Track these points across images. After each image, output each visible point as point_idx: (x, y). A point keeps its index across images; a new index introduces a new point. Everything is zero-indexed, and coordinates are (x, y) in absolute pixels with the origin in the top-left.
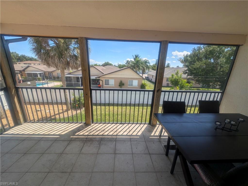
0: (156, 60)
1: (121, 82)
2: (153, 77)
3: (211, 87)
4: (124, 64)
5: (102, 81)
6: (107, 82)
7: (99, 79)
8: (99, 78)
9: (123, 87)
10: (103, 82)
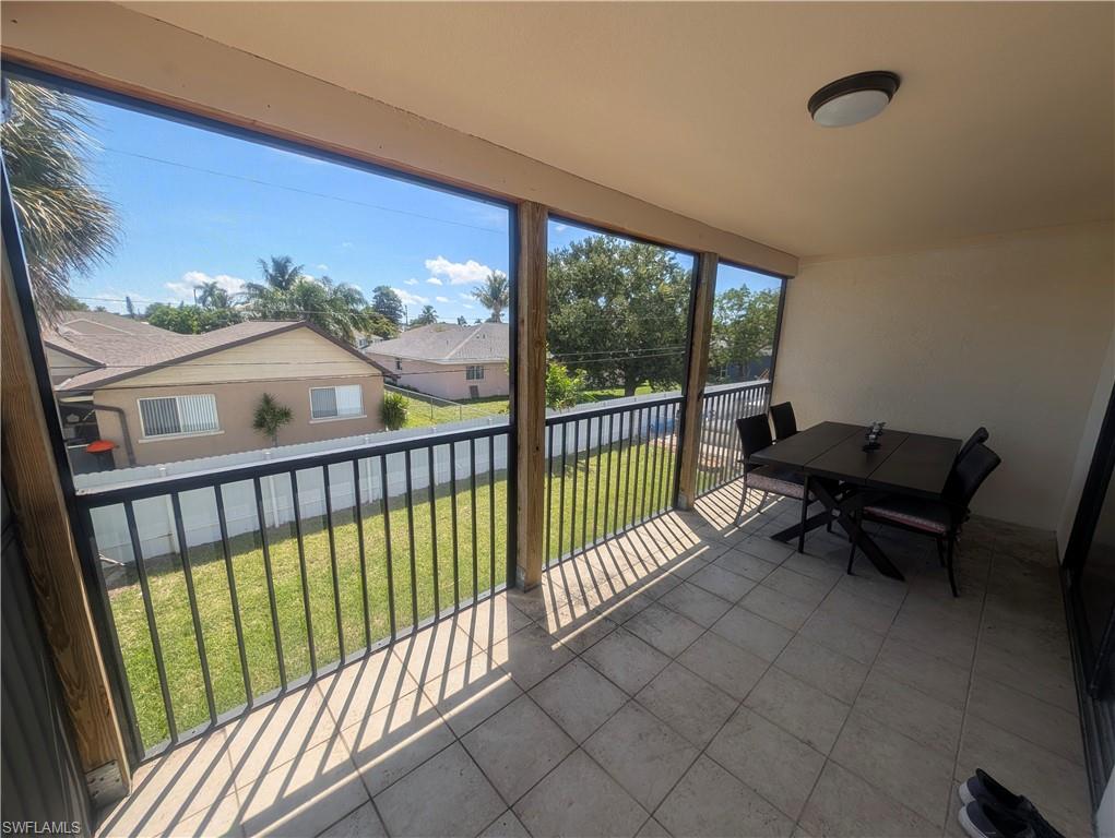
0: (375, 291)
1: (267, 400)
2: (399, 367)
3: (608, 384)
4: (190, 303)
5: (120, 411)
6: (162, 417)
7: (90, 402)
8: (90, 393)
9: (283, 428)
10: (130, 420)
